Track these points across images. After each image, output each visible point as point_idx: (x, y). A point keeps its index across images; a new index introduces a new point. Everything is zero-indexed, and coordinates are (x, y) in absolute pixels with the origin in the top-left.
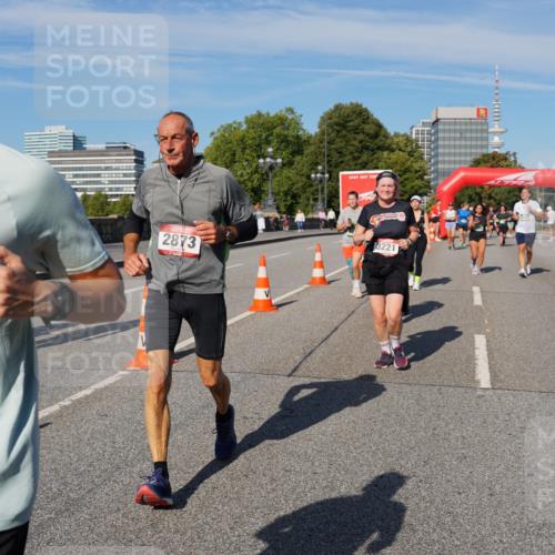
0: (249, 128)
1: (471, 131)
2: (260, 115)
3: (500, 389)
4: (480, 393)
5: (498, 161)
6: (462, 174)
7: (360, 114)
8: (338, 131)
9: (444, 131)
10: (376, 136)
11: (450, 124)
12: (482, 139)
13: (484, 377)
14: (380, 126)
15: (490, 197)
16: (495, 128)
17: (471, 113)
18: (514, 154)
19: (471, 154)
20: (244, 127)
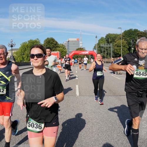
0: (29, 43)
1: (76, 43)
2: (31, 40)
3: (81, 96)
4: (77, 97)
5: (81, 49)
6: (74, 52)
7: (53, 40)
8: (48, 43)
9: (70, 43)
10: (56, 44)
11: (71, 42)
12: (78, 45)
13: (78, 94)
14: (57, 42)
15: (80, 57)
16: (81, 42)
17: (76, 39)
18: (85, 48)
19: (76, 48)
20: (28, 43)
